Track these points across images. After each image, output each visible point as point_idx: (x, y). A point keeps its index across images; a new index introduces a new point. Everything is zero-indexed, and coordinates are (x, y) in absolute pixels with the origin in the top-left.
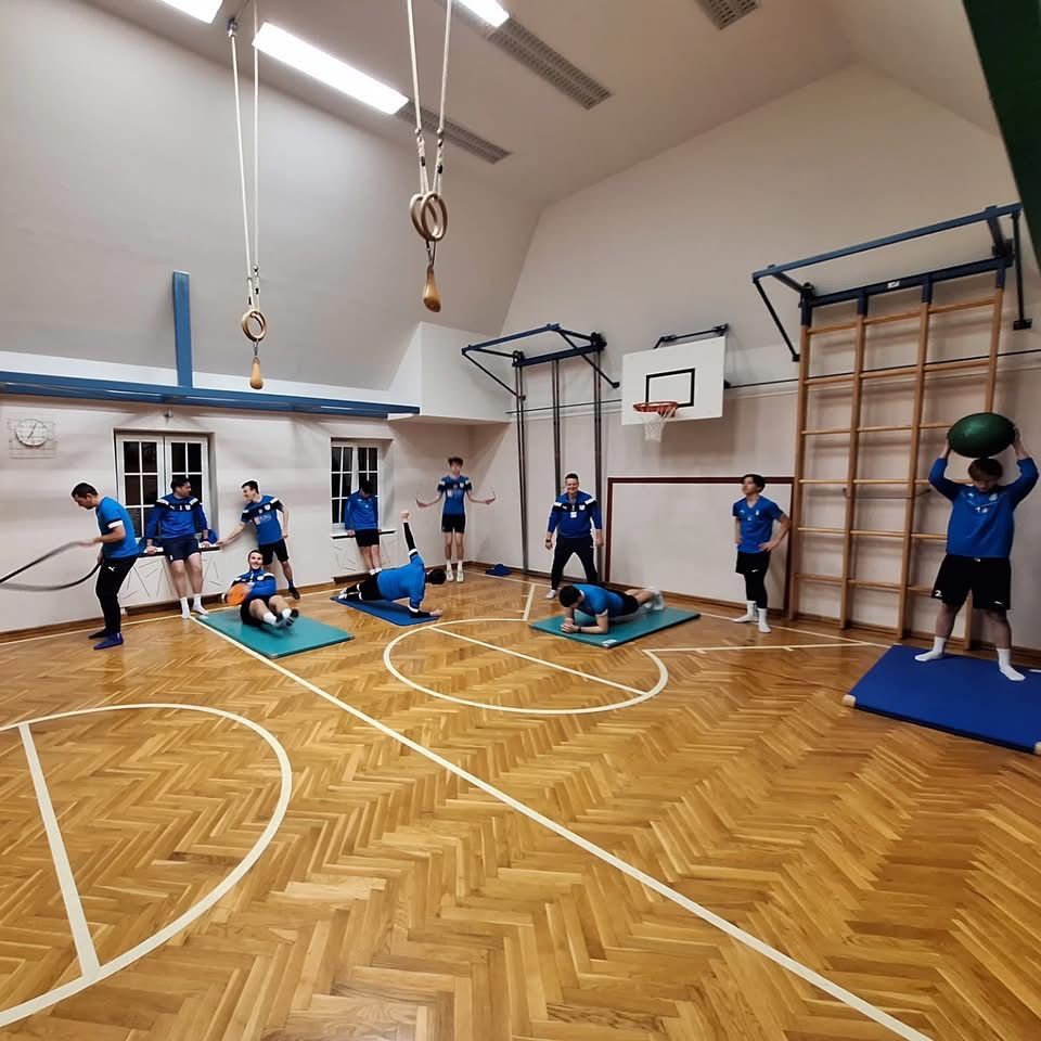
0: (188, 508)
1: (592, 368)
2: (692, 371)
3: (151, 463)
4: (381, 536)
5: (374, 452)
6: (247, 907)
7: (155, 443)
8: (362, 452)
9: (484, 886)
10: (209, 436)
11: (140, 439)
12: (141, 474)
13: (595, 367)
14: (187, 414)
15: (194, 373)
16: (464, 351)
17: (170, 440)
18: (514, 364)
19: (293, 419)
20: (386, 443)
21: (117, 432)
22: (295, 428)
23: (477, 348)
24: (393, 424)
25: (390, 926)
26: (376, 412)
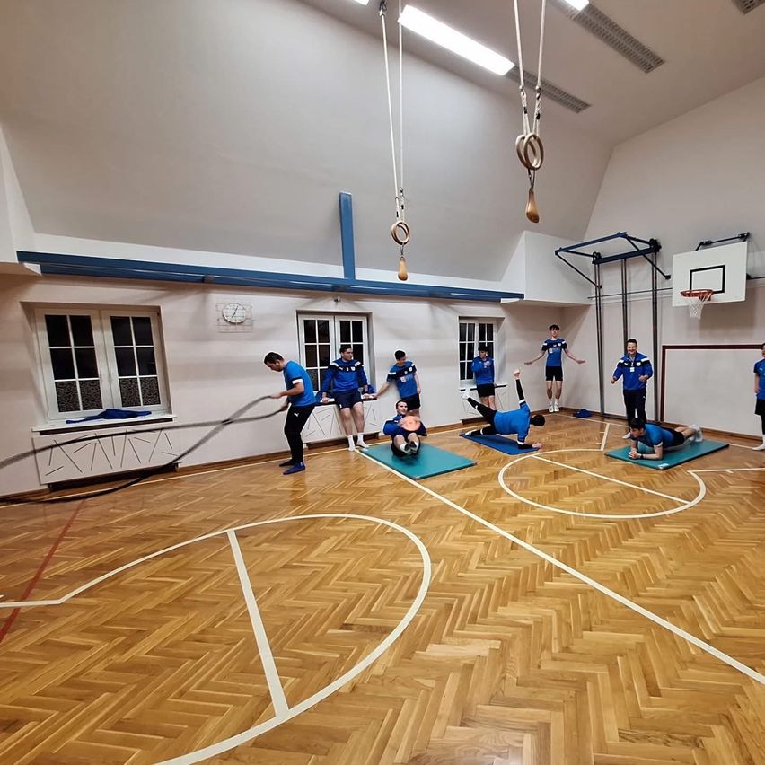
0: (353, 369)
1: (650, 265)
2: (724, 267)
3: (325, 335)
4: (496, 389)
5: (490, 327)
6: (398, 664)
7: (328, 321)
8: (482, 327)
9: (572, 644)
10: (368, 316)
11: (316, 318)
12: (317, 344)
13: (652, 263)
14: (351, 300)
15: (356, 269)
16: (556, 252)
17: (338, 319)
18: (593, 263)
19: (431, 302)
20: (500, 320)
21: (299, 313)
22: (432, 310)
23: (567, 250)
24: (505, 306)
25: (503, 675)
26: (492, 298)
